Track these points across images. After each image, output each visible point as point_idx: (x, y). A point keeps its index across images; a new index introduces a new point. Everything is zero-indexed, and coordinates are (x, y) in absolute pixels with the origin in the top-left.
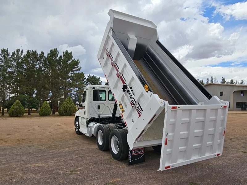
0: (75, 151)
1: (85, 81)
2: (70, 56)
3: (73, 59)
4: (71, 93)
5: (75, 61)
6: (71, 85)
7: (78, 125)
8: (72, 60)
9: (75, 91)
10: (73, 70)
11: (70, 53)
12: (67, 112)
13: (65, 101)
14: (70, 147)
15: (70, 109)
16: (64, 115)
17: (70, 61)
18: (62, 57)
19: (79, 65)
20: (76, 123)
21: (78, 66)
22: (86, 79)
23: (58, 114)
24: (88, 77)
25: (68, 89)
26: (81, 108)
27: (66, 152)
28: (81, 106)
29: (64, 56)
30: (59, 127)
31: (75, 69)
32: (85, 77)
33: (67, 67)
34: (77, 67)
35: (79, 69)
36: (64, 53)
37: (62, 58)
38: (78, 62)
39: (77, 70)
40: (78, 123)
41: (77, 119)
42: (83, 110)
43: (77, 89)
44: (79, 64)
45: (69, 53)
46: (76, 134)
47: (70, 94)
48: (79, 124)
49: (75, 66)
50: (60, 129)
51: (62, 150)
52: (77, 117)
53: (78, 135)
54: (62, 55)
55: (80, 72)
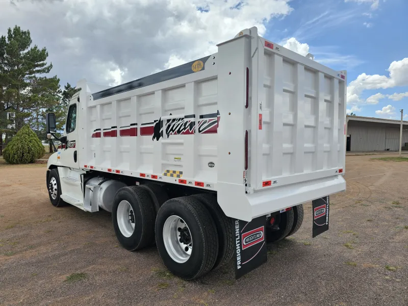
0: (56, 257)
1: (61, 96)
2: (24, 39)
3: (32, 46)
4: (31, 117)
5: (38, 51)
6: (30, 102)
7: (55, 187)
8: (29, 49)
9: (40, 113)
10: (34, 70)
11: (25, 33)
12: (23, 155)
13: (19, 133)
14: (40, 245)
15: (30, 150)
16: (17, 163)
17: (26, 51)
18: (7, 40)
19: (48, 62)
20: (52, 181)
21: (45, 62)
22: (61, 92)
23: (4, 160)
24: (67, 88)
25: (23, 109)
26: (62, 147)
27: (29, 264)
28: (64, 140)
29: (10, 37)
30: (7, 189)
31: (37, 69)
32: (59, 89)
33: (19, 63)
34: (43, 65)
35: (48, 70)
36: (10, 31)
37: (7, 42)
38: (44, 54)
39: (43, 71)
40: (55, 182)
41: (53, 172)
42: (70, 151)
43: (44, 110)
44: (47, 58)
45: (23, 33)
46: (53, 207)
47: (29, 121)
48: (58, 184)
49: (37, 62)
50: (9, 194)
51: (18, 256)
52: (54, 167)
53: (59, 209)
54: (7, 36)
55: (49, 76)
